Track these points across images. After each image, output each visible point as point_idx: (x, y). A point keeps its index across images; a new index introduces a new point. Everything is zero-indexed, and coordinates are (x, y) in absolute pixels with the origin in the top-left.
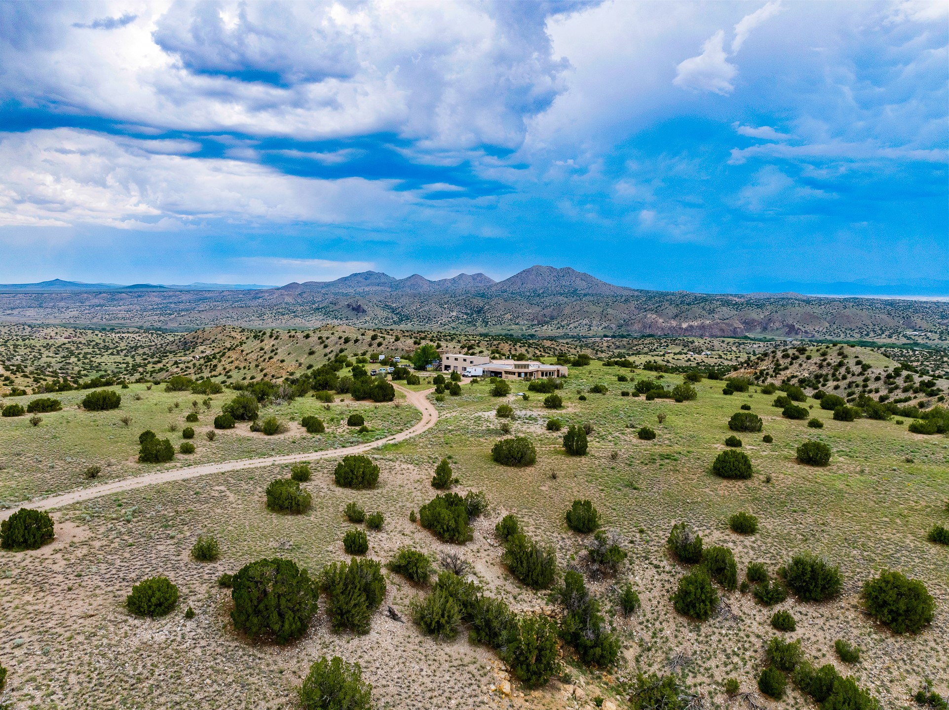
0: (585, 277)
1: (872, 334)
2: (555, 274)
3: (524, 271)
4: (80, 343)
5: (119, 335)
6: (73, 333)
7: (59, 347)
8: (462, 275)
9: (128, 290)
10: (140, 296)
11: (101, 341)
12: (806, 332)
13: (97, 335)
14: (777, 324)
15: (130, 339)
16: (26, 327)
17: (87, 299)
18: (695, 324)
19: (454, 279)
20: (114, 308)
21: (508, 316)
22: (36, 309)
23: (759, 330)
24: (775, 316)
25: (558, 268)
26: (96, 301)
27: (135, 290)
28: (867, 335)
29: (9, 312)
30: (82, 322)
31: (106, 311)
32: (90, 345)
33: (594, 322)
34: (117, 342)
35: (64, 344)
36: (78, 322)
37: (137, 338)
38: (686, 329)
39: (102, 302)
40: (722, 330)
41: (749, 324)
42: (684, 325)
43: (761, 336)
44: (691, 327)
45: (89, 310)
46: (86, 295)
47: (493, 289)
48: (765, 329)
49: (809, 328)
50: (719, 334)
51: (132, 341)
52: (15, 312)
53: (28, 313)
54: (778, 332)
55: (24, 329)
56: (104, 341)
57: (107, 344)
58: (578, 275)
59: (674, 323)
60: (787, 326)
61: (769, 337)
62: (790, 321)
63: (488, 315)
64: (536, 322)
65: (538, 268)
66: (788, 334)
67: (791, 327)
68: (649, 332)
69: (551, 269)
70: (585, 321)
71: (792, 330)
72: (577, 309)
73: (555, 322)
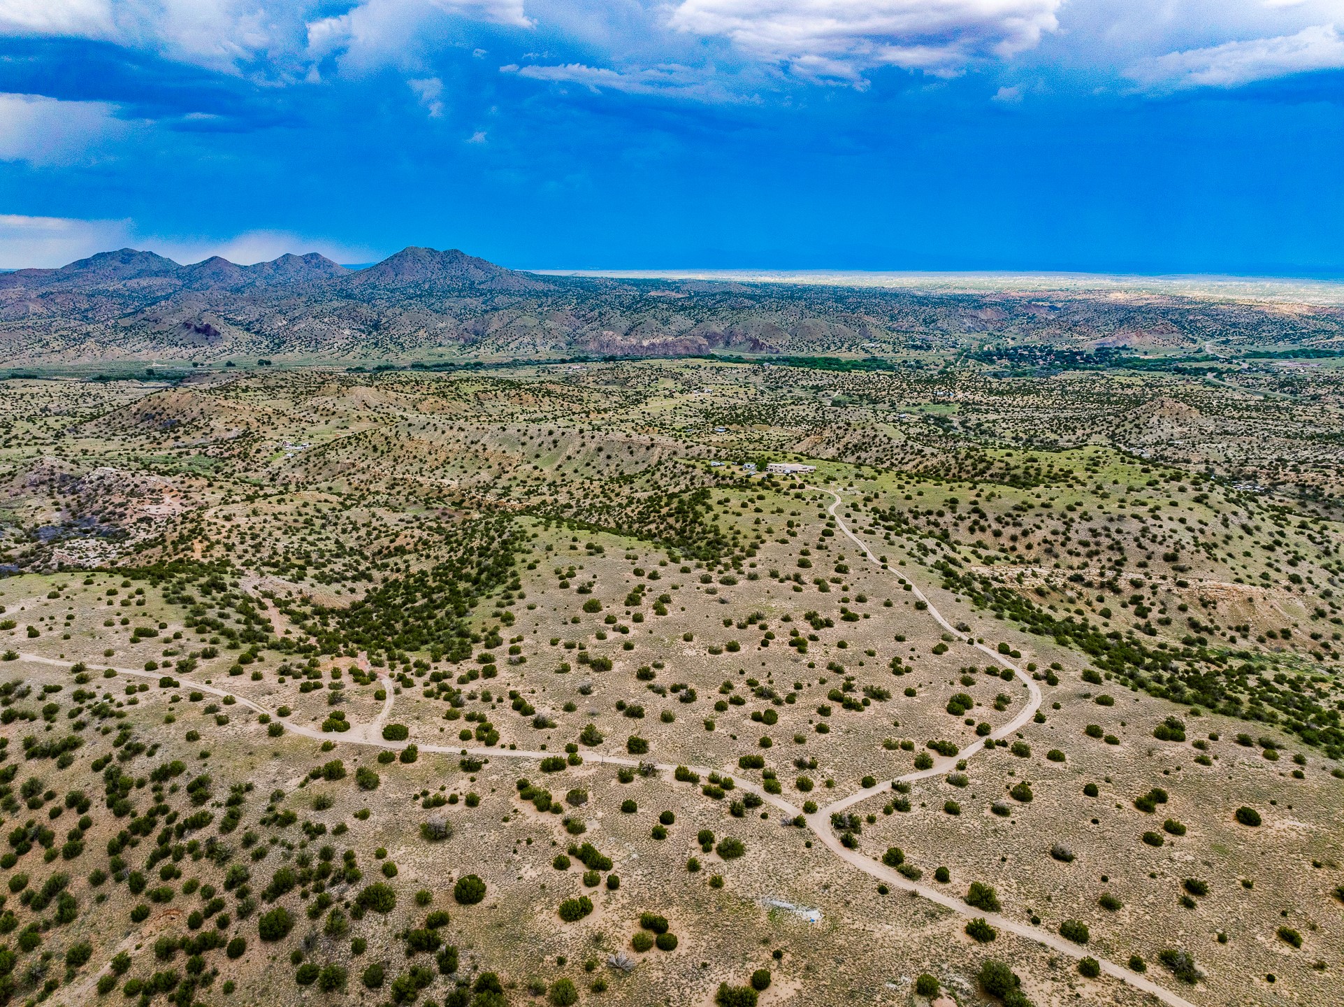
0: (479, 263)
1: (833, 348)
2: (438, 259)
3: (395, 256)
8: (287, 257)
12: (770, 347)
14: (740, 337)
18: (657, 341)
19: (275, 262)
21: (421, 333)
23: (722, 345)
24: (737, 328)
25: (441, 251)
28: (828, 348)
33: (538, 341)
38: (648, 348)
40: (687, 348)
41: (711, 338)
42: (646, 343)
43: (726, 353)
44: (653, 344)
47: (356, 282)
48: (727, 343)
49: (772, 342)
50: (683, 352)
54: (742, 347)
58: (471, 260)
59: (633, 341)
60: (751, 339)
61: (736, 354)
62: (753, 334)
63: (394, 332)
64: (462, 341)
65: (414, 251)
66: (753, 349)
67: (756, 342)
68: (607, 352)
69: (432, 252)
70: (527, 339)
71: (756, 345)
72: (506, 320)
73: (489, 341)
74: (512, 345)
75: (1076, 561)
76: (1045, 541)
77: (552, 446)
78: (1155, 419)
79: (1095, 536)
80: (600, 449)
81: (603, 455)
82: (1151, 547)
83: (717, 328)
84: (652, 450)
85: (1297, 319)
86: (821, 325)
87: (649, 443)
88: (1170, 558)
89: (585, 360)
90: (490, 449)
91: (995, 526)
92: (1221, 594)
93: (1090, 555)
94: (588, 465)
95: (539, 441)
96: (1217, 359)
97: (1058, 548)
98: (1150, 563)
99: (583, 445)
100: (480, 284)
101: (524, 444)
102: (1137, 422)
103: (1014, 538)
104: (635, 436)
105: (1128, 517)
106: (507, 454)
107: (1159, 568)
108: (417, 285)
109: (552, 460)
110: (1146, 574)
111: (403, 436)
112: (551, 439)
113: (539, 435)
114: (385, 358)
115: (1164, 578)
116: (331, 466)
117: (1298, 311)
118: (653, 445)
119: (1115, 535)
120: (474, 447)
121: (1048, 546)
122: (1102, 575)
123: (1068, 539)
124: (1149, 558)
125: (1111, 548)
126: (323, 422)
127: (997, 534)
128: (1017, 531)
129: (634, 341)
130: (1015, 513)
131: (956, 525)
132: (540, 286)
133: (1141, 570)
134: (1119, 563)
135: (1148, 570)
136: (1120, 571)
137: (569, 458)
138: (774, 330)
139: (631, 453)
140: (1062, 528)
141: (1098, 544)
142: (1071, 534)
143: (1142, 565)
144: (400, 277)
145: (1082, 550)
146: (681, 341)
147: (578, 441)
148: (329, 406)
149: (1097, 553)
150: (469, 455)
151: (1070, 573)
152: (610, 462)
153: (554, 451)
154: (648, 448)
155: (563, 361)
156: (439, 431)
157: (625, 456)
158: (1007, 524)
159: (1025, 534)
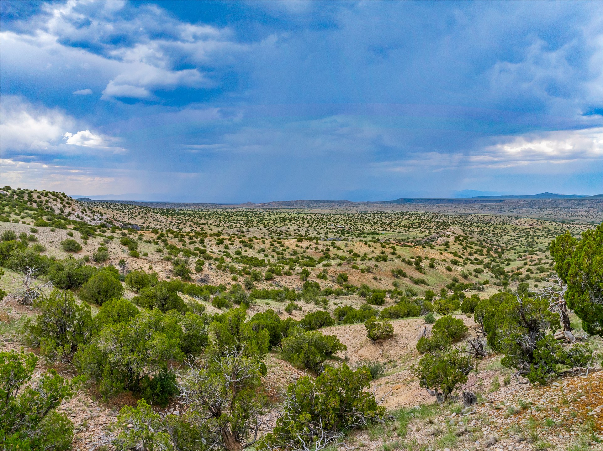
4: (538, 229)
5: (568, 225)
6: (536, 222)
7: (522, 230)
9: (592, 198)
10: (599, 202)
11: (553, 229)
13: (552, 224)
15: (576, 228)
16: (513, 218)
17: (562, 203)
20: (578, 209)
22: (527, 209)
26: (567, 205)
27: (598, 198)
29: (511, 210)
30: (552, 218)
31: (572, 211)
32: (544, 230)
34: (564, 230)
35: (526, 229)
36: (549, 217)
37: (581, 229)
39: (570, 205)
45: (560, 210)
46: (560, 201)
51: (577, 230)
52: (515, 210)
53: (522, 211)
55: (511, 219)
56: (555, 229)
57: (556, 231)
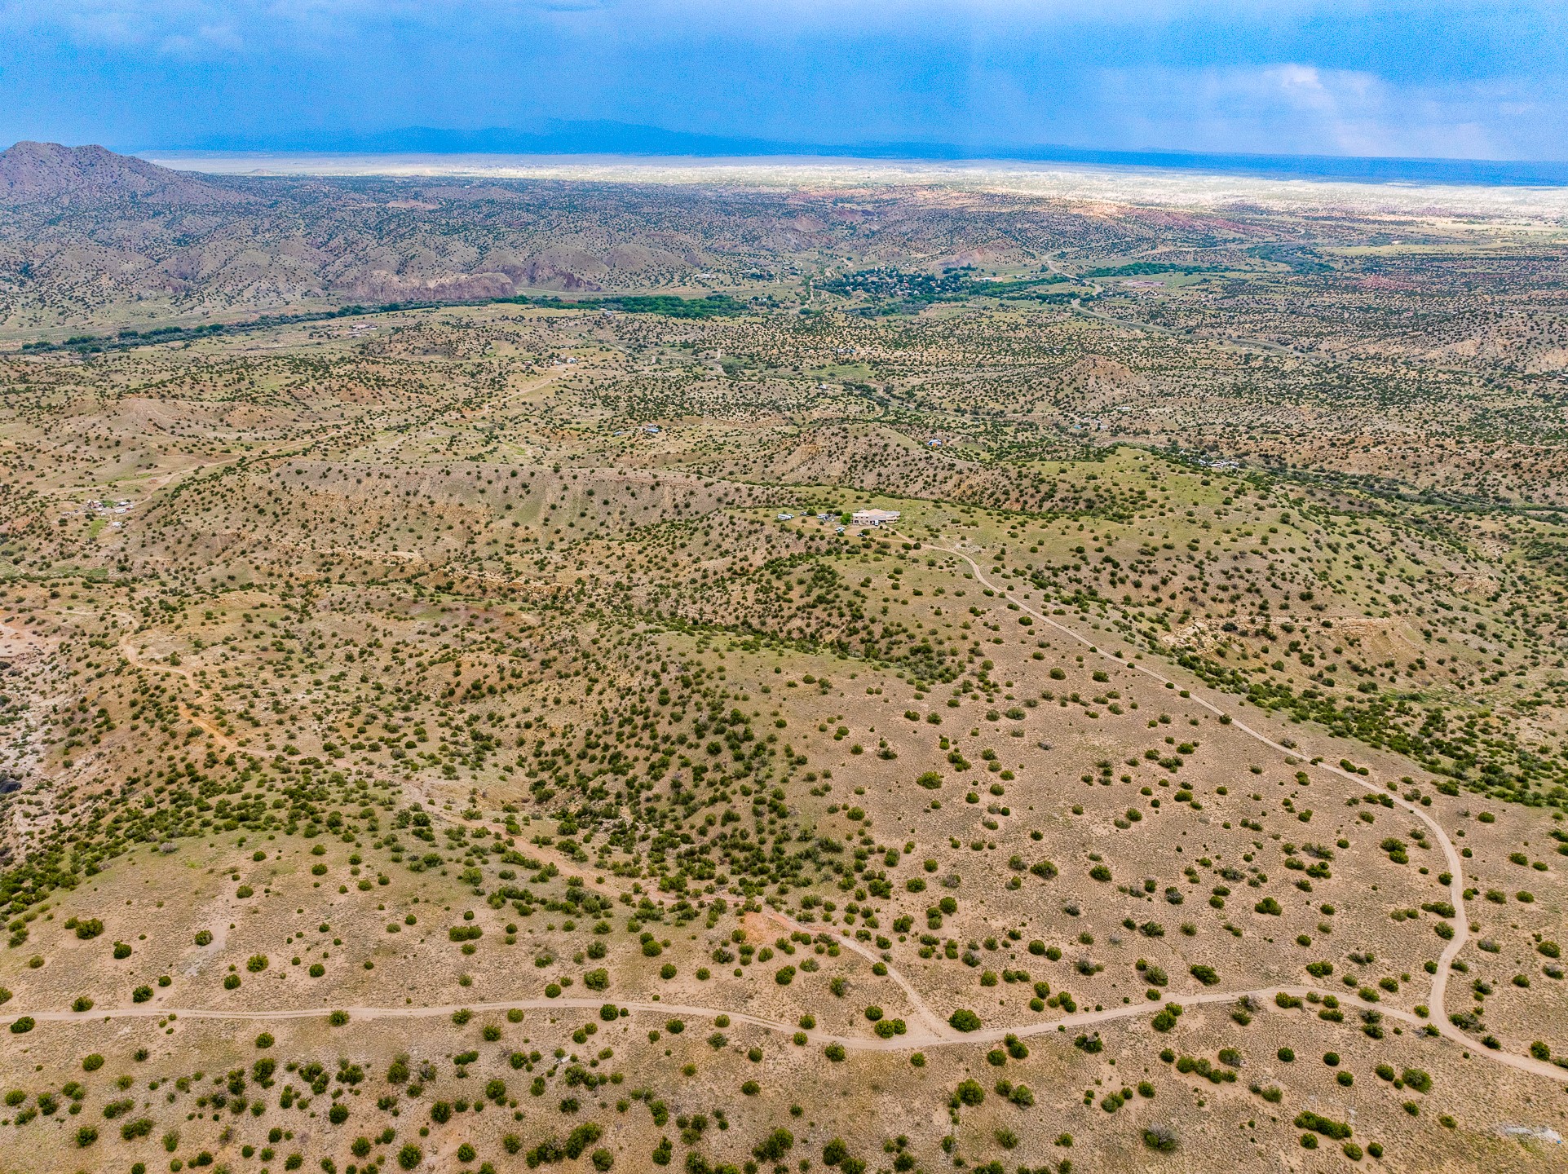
0: (132, 164)
1: (662, 281)
2: (72, 160)
12: (589, 283)
14: (547, 271)
18: (446, 281)
21: (107, 281)
23: (526, 282)
24: (542, 259)
25: (71, 147)
28: (657, 282)
33: (280, 285)
38: (436, 291)
40: (487, 289)
41: (511, 273)
42: (432, 284)
43: (537, 294)
44: (442, 286)
48: (534, 280)
49: (588, 275)
50: (483, 294)
54: (554, 284)
58: (121, 161)
60: (562, 274)
61: (549, 295)
62: (563, 266)
63: (59, 280)
64: (169, 291)
65: (31, 148)
66: (568, 286)
67: (570, 277)
68: (384, 299)
69: (59, 149)
70: (264, 285)
71: (571, 282)
72: (222, 256)
73: (212, 290)
74: (247, 294)
75: (1223, 609)
76: (1186, 589)
77: (522, 492)
78: (1091, 381)
79: (1229, 578)
80: (591, 493)
81: (597, 500)
82: (1286, 586)
83: (517, 259)
84: (659, 490)
85: (1113, 223)
86: (638, 249)
87: (653, 482)
88: (1306, 597)
89: (357, 311)
90: (440, 502)
91: (1133, 576)
92: (1361, 631)
93: (1234, 599)
94: (583, 515)
95: (501, 486)
96: (1065, 280)
97: (1201, 596)
98: (1290, 602)
99: (565, 488)
100: (147, 195)
101: (482, 492)
102: (1074, 385)
103: (1155, 589)
104: (630, 474)
105: (1249, 554)
106: (468, 507)
107: (1302, 609)
108: (50, 200)
109: (532, 512)
110: (1292, 617)
111: (297, 489)
112: (517, 482)
113: (499, 478)
114: (69, 323)
115: (1309, 619)
116: (207, 539)
117: (1108, 211)
118: (658, 484)
119: (1247, 576)
120: (415, 501)
121: (1190, 594)
122: (1253, 622)
123: (1206, 584)
124: (1287, 598)
125: (1249, 590)
126: (109, 458)
127: (1137, 585)
128: (1155, 580)
129: (416, 283)
130: (1145, 558)
131: (1096, 579)
132: (234, 197)
133: (1284, 612)
134: (1263, 607)
135: (1291, 612)
136: (1268, 616)
137: (553, 507)
138: (587, 261)
139: (633, 495)
140: (1196, 573)
141: (1235, 587)
142: (1207, 578)
143: (1284, 607)
144: (17, 186)
145: (1222, 595)
146: (478, 280)
147: (557, 484)
148: (105, 433)
149: (1238, 597)
150: (412, 512)
151: (1222, 622)
152: (610, 508)
153: (528, 498)
154: (653, 488)
155: (331, 316)
156: (353, 481)
157: (626, 499)
158: (1143, 572)
159: (1164, 582)
